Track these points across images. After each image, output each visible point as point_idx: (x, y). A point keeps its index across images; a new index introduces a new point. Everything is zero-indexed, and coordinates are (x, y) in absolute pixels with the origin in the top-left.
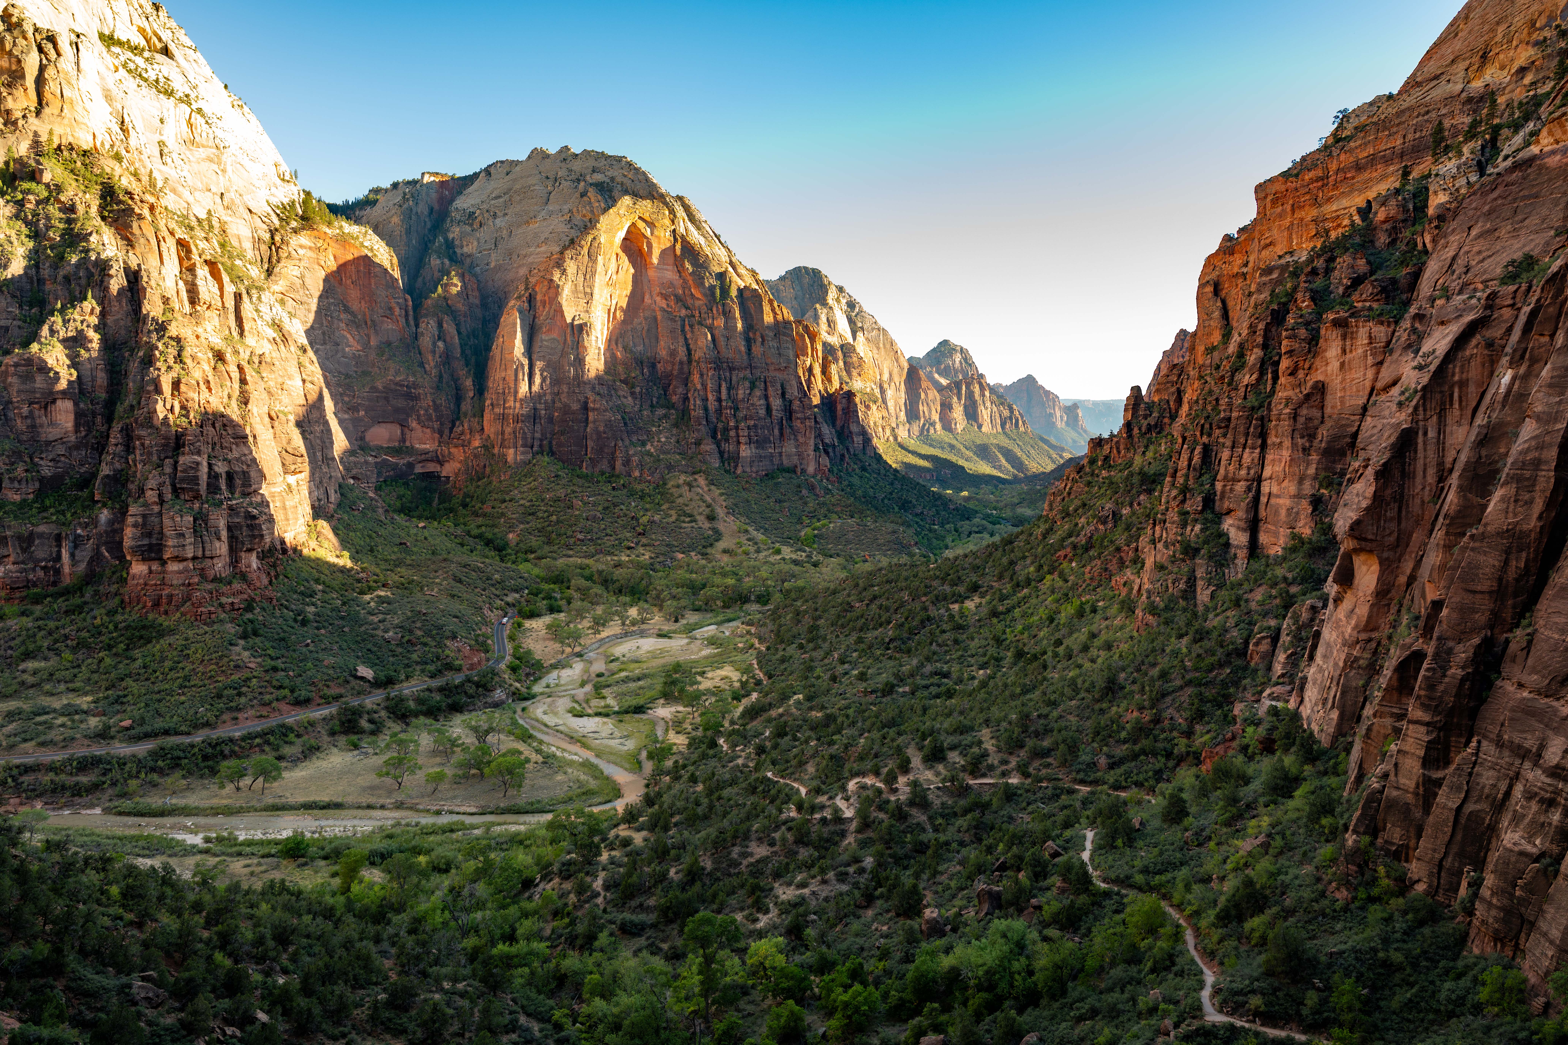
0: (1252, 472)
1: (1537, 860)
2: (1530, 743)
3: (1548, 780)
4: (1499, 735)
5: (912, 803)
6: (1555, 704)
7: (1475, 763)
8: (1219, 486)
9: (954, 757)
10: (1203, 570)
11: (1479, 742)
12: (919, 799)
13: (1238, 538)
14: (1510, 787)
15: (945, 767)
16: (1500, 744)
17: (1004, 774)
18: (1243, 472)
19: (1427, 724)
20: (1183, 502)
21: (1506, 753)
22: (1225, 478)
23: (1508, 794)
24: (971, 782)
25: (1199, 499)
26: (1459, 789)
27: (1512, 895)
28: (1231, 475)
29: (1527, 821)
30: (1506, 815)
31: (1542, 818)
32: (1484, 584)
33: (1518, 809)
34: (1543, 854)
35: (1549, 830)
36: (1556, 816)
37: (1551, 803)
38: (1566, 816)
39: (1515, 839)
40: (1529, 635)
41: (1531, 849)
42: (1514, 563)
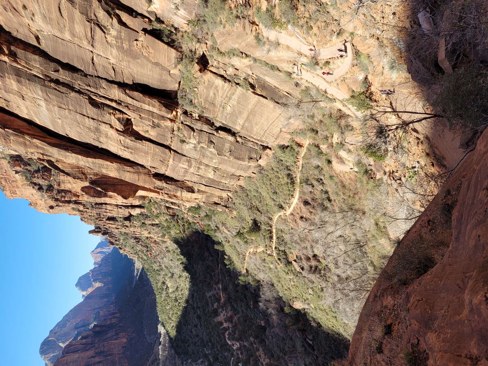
0: (115, 207)
1: (216, 172)
2: (183, 170)
3: (192, 168)
4: (182, 176)
5: (231, 322)
6: (170, 164)
7: (191, 181)
8: (120, 216)
9: (215, 305)
10: (149, 222)
11: (185, 180)
12: (229, 319)
13: (138, 211)
14: (197, 175)
15: (219, 309)
16: (185, 176)
17: (219, 289)
18: (115, 209)
19: (182, 192)
20: (127, 226)
21: (187, 175)
22: (118, 215)
23: (198, 175)
24: (223, 300)
25: (125, 222)
26: (199, 185)
27: (226, 177)
28: (116, 213)
29: (204, 173)
30: (204, 176)
31: (203, 170)
32: (136, 176)
33: (202, 174)
34: (213, 170)
35: (206, 168)
36: (202, 167)
37: (199, 168)
38: (202, 165)
39: (211, 175)
40: (151, 167)
41: (213, 172)
42: (128, 170)
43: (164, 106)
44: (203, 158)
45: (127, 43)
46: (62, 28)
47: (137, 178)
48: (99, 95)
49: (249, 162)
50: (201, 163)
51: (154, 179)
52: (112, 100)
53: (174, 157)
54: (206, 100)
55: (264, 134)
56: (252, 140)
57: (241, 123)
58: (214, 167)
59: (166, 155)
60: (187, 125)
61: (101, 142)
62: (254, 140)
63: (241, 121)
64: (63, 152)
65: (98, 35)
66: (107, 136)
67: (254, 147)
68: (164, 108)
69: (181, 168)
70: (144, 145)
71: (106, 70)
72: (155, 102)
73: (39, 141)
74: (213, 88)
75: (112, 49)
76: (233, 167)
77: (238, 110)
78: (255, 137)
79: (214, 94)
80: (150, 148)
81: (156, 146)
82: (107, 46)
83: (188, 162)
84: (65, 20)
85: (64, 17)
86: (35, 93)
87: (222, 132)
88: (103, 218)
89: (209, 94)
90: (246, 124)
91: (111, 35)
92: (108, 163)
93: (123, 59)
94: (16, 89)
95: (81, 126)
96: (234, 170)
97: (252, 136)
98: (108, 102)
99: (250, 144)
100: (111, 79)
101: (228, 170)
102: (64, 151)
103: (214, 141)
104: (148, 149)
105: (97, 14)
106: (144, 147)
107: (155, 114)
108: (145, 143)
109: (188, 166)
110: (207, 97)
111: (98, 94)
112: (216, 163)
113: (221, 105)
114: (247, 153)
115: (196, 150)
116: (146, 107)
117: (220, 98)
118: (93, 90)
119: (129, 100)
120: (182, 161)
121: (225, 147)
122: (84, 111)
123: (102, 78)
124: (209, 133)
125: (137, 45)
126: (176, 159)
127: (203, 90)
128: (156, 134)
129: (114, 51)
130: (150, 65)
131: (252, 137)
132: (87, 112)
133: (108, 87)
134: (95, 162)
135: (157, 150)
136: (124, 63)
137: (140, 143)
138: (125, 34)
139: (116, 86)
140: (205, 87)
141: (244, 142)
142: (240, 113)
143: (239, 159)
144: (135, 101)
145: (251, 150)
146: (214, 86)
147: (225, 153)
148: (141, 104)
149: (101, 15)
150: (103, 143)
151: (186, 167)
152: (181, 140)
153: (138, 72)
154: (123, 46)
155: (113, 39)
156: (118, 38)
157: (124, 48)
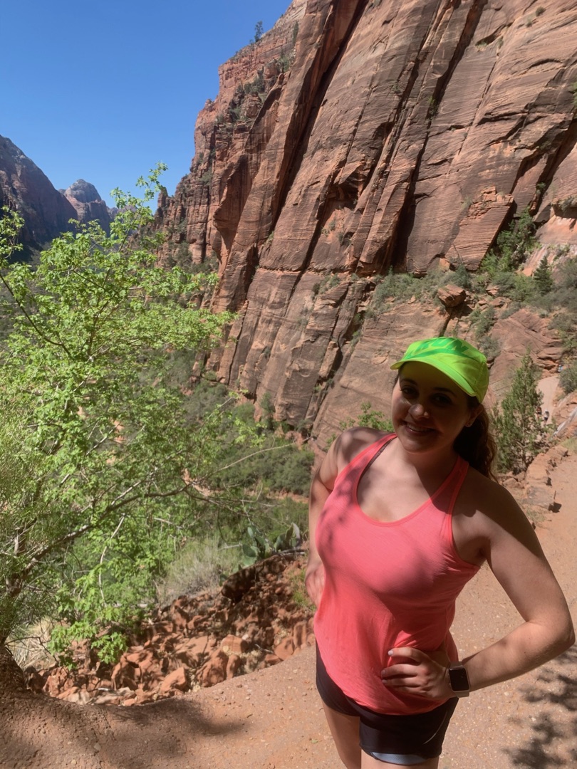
0: (203, 217)
1: (263, 352)
2: (265, 296)
3: (269, 311)
4: (255, 296)
6: (276, 272)
7: (245, 313)
8: (188, 227)
11: (248, 302)
13: (196, 254)
14: (258, 320)
16: (255, 300)
18: (199, 218)
19: (227, 297)
20: (171, 238)
21: (257, 303)
22: (191, 224)
23: (257, 324)
25: (178, 235)
26: (239, 327)
27: (254, 371)
28: (194, 221)
29: (261, 333)
30: (256, 334)
31: (267, 330)
32: (254, 218)
33: (258, 329)
34: (266, 347)
35: (269, 335)
36: (271, 328)
37: (270, 322)
38: (275, 326)
39: (257, 344)
40: (271, 242)
41: (262, 347)
42: (266, 204)
43: (380, 250)
44: (287, 327)
45: (490, 177)
46: (510, 69)
47: (251, 220)
48: (396, 140)
49: (281, 405)
50: (278, 324)
51: (249, 248)
52: (387, 160)
53: (288, 276)
54: (394, 319)
55: (334, 427)
56: (322, 408)
57: (352, 384)
58: (271, 349)
59: (292, 263)
60: (346, 292)
61: (313, 154)
62: (321, 411)
63: (356, 383)
64: (295, 95)
65: (502, 126)
66: (325, 159)
67: (308, 412)
68: (376, 248)
69: (270, 291)
70: (311, 223)
71: (440, 149)
72: (388, 232)
73: (314, 56)
74: (417, 327)
75: (479, 152)
76: (272, 380)
77: (377, 375)
78: (327, 412)
79: (406, 331)
80: (305, 235)
81: (308, 244)
82: (485, 143)
83: (280, 303)
84: (525, 73)
85: (530, 70)
86: (395, 38)
87: (335, 354)
88: (185, 201)
89: (405, 321)
90: (350, 394)
91: (503, 149)
92: (277, 170)
93: (461, 173)
94: (401, 10)
95: (341, 117)
96: (267, 383)
97: (330, 406)
98: (384, 156)
99: (313, 406)
100: (424, 157)
101: (266, 373)
102: (297, 96)
103: (318, 342)
104: (302, 230)
105: (539, 122)
106: (305, 224)
107: (365, 234)
108: (313, 225)
109: (274, 302)
110: (399, 318)
111: (398, 137)
112: (279, 349)
113: (385, 345)
114: (297, 402)
115: (301, 313)
116: (378, 218)
117: (398, 341)
118: (405, 129)
119: (389, 189)
120: (281, 291)
121: (308, 362)
122: (368, 117)
123: (425, 144)
124: (332, 332)
125: (489, 193)
126: (285, 281)
127: (412, 311)
128: (329, 243)
129: (476, 157)
130: (453, 219)
131: (326, 408)
132: (367, 121)
133: (410, 154)
134: (280, 147)
135: (301, 247)
136: (455, 177)
137: (312, 215)
138: (507, 171)
139: (414, 166)
140: (418, 314)
141: (317, 394)
142: (372, 380)
143: (286, 388)
144: (388, 198)
145: (303, 408)
146: (421, 328)
147: (297, 361)
148: (384, 209)
149: (538, 129)
150: (312, 157)
151: (272, 299)
152: (319, 285)
153: (440, 201)
154: (486, 170)
155: (497, 152)
156: (499, 160)
157: (482, 171)
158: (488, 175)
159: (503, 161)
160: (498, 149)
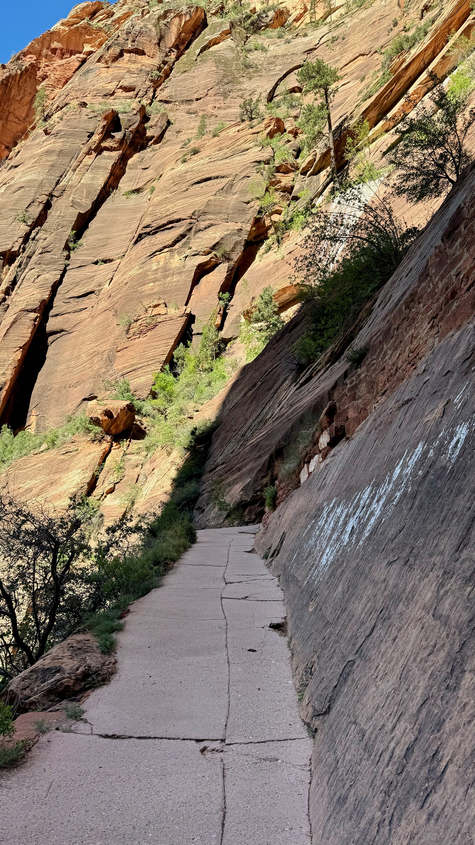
45: (155, 290)
65: (165, 236)
71: (84, 282)
75: (136, 267)
85: (192, 188)
91: (170, 258)
105: (212, 229)
111: (25, 267)
118: (35, 258)
119: (8, 320)
125: (155, 306)
129: (134, 272)
130: (106, 347)
133: (42, 283)
136: (106, 303)
138: (178, 282)
140: (51, 462)
146: (57, 477)
149: (212, 236)
153: (85, 334)
154: (149, 283)
155: (161, 264)
156: (166, 271)
157: (145, 284)
158: (152, 289)
159: (171, 272)
160: (163, 260)
